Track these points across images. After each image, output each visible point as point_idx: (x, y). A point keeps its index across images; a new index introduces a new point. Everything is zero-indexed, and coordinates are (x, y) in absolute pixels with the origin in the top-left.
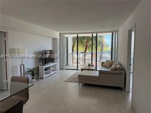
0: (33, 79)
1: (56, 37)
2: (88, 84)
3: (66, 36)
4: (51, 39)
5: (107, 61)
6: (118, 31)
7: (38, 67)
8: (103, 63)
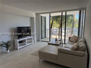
0: (7, 50)
1: (32, 16)
3: (41, 15)
4: (29, 18)
7: (14, 41)
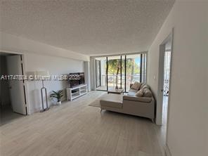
0: (59, 101)
2: (111, 110)
4: (82, 62)
5: (136, 83)
6: (147, 52)
7: (66, 90)
8: (131, 85)
